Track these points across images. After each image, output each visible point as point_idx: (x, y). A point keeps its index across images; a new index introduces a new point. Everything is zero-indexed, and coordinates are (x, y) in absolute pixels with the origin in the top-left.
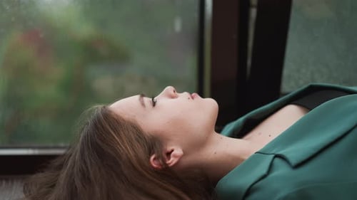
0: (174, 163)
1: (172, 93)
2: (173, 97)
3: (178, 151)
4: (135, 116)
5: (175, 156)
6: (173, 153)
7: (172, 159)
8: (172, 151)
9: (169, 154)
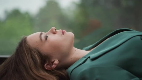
0: (55, 67)
1: (54, 31)
2: (54, 33)
4: (38, 46)
5: (55, 64)
6: (55, 62)
7: (54, 65)
8: (54, 61)
9: (53, 63)
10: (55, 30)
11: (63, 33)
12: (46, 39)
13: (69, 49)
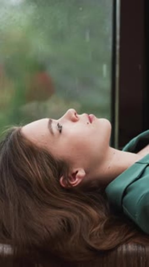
0: (79, 182)
1: (74, 116)
2: (74, 121)
3: (81, 173)
4: (46, 143)
5: (79, 177)
6: (78, 174)
7: (77, 180)
8: (77, 172)
9: (74, 175)
10: (75, 114)
11: (91, 120)
12: (60, 131)
13: (104, 151)
